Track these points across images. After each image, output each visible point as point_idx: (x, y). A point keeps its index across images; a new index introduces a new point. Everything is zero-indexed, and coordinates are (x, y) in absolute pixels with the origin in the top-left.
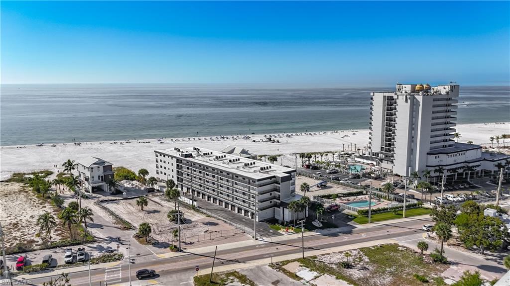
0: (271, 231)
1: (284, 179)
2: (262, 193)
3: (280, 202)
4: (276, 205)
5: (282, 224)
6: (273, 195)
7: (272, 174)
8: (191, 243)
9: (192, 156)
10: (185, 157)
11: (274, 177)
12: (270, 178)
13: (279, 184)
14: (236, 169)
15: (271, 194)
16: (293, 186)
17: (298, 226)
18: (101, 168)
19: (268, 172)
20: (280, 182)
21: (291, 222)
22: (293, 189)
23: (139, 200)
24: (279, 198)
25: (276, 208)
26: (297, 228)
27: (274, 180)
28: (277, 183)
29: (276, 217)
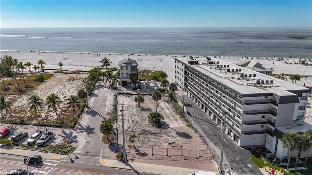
0: (250, 166)
1: (285, 100)
2: (248, 113)
3: (273, 129)
4: (269, 132)
5: (271, 159)
6: (266, 118)
7: (270, 91)
8: (144, 155)
9: (198, 63)
10: (191, 64)
11: (272, 94)
12: (266, 95)
13: (277, 105)
14: (229, 80)
15: (263, 117)
16: (303, 111)
17: (294, 169)
18: (129, 67)
19: (266, 87)
20: (277, 102)
21: (285, 160)
22: (302, 114)
23: (137, 97)
24: (273, 124)
25: (268, 135)
26: (291, 172)
27: (270, 99)
28: (274, 103)
29: (267, 146)
